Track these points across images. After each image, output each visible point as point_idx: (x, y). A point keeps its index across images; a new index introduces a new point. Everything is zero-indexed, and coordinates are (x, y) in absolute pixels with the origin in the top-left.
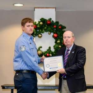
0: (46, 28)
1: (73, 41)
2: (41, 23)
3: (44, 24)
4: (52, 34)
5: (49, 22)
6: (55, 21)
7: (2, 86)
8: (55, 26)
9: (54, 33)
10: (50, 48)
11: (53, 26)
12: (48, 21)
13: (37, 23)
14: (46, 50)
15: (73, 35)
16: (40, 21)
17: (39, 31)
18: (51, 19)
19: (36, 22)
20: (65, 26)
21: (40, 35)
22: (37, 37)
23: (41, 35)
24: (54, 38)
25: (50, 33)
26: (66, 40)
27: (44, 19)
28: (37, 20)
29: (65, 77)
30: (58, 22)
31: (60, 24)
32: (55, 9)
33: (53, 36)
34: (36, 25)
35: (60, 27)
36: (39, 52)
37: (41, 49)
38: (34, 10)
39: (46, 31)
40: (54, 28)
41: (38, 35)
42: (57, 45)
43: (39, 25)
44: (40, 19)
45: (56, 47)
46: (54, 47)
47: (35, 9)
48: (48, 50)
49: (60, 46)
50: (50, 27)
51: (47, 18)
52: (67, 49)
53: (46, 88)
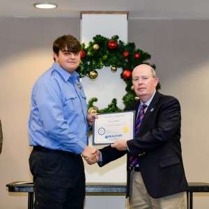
0: (106, 57)
2: (96, 46)
3: (101, 49)
4: (120, 70)
5: (112, 45)
6: (126, 42)
7: (7, 186)
8: (126, 54)
9: (124, 69)
10: (115, 101)
11: (122, 53)
12: (112, 43)
13: (86, 47)
14: (107, 107)
16: (93, 41)
17: (91, 64)
18: (117, 37)
19: (84, 45)
20: (149, 53)
21: (92, 73)
22: (86, 78)
23: (96, 72)
24: (125, 80)
25: (114, 68)
27: (103, 37)
28: (86, 40)
30: (133, 43)
31: (137, 47)
32: (126, 15)
33: (123, 76)
34: (86, 51)
35: (137, 56)
37: (94, 104)
38: (81, 18)
39: (107, 63)
40: (126, 58)
41: (89, 73)
42: (130, 96)
43: (91, 51)
44: (94, 38)
45: (127, 100)
46: (124, 98)
47: (83, 15)
48: (110, 106)
49: (137, 98)
50: (116, 56)
51: (109, 36)
52: (142, 104)
53: (105, 190)
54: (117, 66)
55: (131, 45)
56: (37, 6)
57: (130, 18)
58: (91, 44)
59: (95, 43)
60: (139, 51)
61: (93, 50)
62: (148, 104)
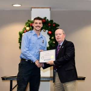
4: (47, 31)
6: (49, 19)
7: (2, 78)
8: (49, 25)
9: (49, 31)
11: (48, 24)
12: (44, 20)
15: (64, 32)
18: (46, 18)
24: (49, 35)
25: (45, 30)
26: (58, 37)
30: (52, 20)
32: (49, 9)
33: (48, 33)
35: (54, 25)
38: (31, 10)
40: (49, 26)
46: (49, 42)
49: (54, 42)
50: (45, 25)
52: (59, 45)
55: (52, 21)
56: (14, 5)
57: (51, 10)
60: (55, 23)
62: (61, 45)
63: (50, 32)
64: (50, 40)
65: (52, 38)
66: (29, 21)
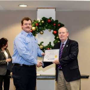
0: (47, 26)
1: (67, 36)
2: (43, 22)
3: (45, 22)
4: (52, 31)
6: (54, 19)
9: (54, 30)
10: (50, 43)
11: (53, 24)
12: (49, 20)
14: (47, 45)
16: (42, 19)
17: (41, 28)
18: (51, 18)
19: (38, 21)
22: (39, 34)
23: (43, 31)
26: (61, 35)
27: (45, 18)
28: (39, 19)
29: (61, 68)
33: (53, 33)
34: (39, 23)
35: (59, 25)
36: (41, 47)
37: (42, 44)
39: (47, 28)
40: (54, 26)
41: (40, 32)
42: (56, 41)
44: (42, 18)
46: (54, 42)
47: (38, 9)
48: (49, 45)
50: (51, 25)
52: (62, 43)
54: (51, 29)
55: (57, 21)
56: (20, 6)
57: (56, 10)
58: (41, 21)
59: (42, 20)
60: (60, 23)
61: (42, 23)
63: (55, 32)
64: (55, 39)
65: (57, 37)
66: (35, 21)
